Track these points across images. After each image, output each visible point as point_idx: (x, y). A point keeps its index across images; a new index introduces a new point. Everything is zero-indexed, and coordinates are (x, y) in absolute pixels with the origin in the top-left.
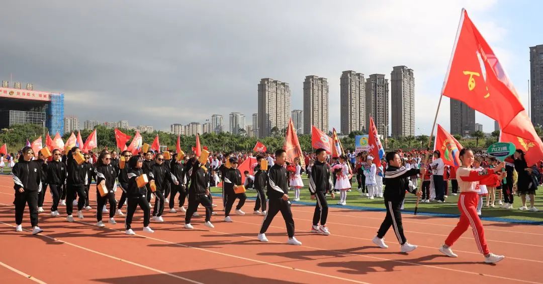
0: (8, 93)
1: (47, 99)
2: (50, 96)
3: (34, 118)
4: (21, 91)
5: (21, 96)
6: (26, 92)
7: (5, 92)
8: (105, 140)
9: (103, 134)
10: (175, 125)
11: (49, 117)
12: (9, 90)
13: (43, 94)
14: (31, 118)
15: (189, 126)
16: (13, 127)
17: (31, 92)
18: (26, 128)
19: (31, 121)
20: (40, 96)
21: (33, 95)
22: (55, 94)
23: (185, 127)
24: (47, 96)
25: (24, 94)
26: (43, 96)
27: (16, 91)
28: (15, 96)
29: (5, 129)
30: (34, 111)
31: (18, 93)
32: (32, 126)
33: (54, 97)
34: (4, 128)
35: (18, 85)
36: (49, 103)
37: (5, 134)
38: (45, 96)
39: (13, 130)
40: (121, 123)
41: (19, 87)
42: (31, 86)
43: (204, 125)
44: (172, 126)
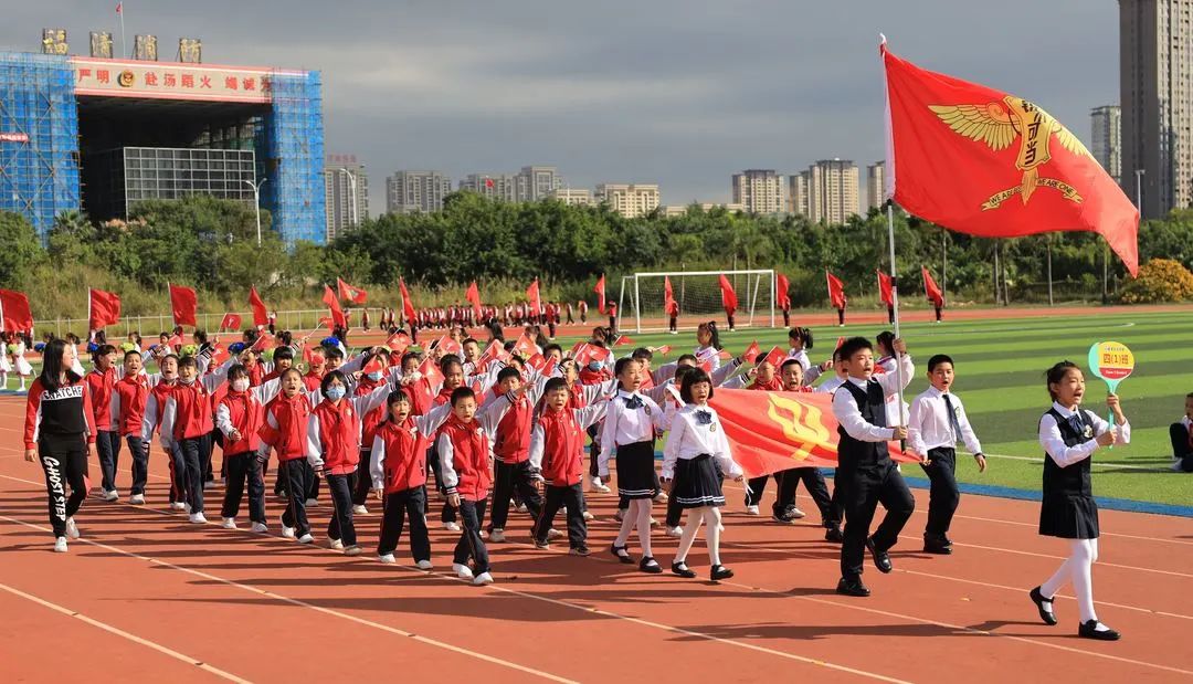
0: (113, 78)
1: (256, 96)
2: (268, 85)
3: (213, 175)
4: (160, 69)
5: (160, 91)
6: (178, 70)
7: (103, 75)
8: (499, 252)
9: (492, 227)
10: (750, 174)
11: (268, 166)
12: (116, 67)
13: (241, 74)
14: (204, 175)
15: (808, 175)
16: (141, 212)
17: (197, 71)
18: (191, 213)
19: (187, 185)
20: (231, 83)
21: (206, 81)
22: (286, 75)
23: (792, 181)
24: (258, 85)
25: (170, 80)
26: (241, 86)
27: (140, 69)
28: (139, 90)
29: (116, 222)
30: (212, 145)
31: (151, 79)
32: (210, 206)
33: (282, 85)
34: (109, 220)
35: (148, 45)
36: (265, 111)
37: (116, 240)
38: (249, 85)
39: (144, 223)
40: (529, 176)
41: (152, 52)
42: (194, 47)
43: (872, 170)
44: (736, 179)
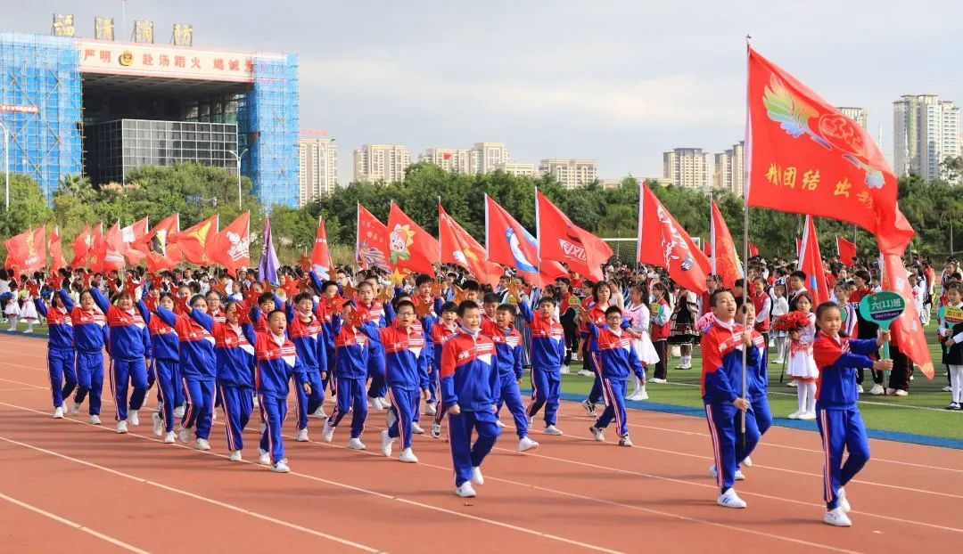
0: (115, 59)
1: (240, 76)
2: (251, 67)
3: (200, 145)
4: (156, 52)
5: (156, 70)
6: (172, 53)
7: (106, 56)
10: (680, 152)
11: (249, 137)
12: (117, 49)
13: (227, 56)
14: (192, 145)
16: (136, 177)
17: (188, 54)
18: (181, 180)
19: (177, 153)
20: (219, 64)
21: (196, 62)
22: (267, 58)
23: (718, 157)
24: (243, 67)
25: (165, 60)
26: (227, 66)
27: (138, 51)
28: (137, 68)
29: (113, 186)
30: (199, 118)
31: (147, 60)
32: (197, 173)
33: (263, 67)
34: (108, 183)
35: (145, 28)
36: (248, 88)
37: (113, 201)
38: (234, 66)
39: (138, 186)
40: (481, 151)
41: (149, 36)
42: (187, 31)
44: (666, 155)
